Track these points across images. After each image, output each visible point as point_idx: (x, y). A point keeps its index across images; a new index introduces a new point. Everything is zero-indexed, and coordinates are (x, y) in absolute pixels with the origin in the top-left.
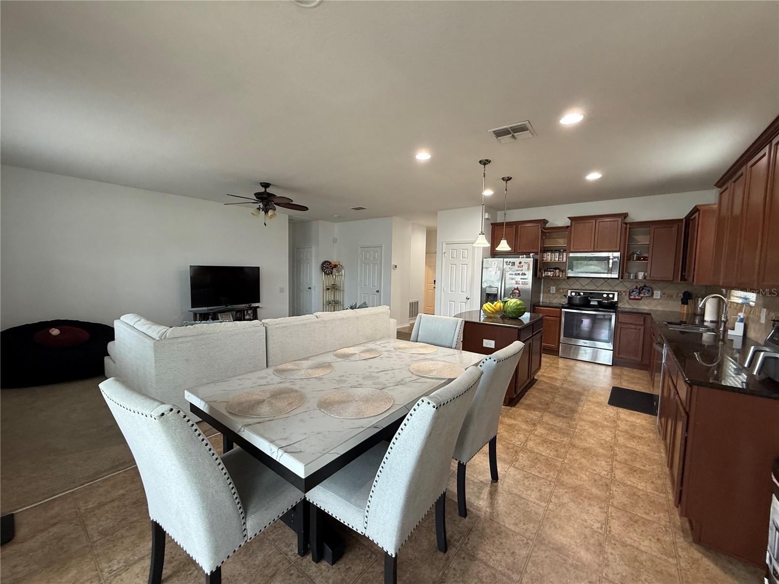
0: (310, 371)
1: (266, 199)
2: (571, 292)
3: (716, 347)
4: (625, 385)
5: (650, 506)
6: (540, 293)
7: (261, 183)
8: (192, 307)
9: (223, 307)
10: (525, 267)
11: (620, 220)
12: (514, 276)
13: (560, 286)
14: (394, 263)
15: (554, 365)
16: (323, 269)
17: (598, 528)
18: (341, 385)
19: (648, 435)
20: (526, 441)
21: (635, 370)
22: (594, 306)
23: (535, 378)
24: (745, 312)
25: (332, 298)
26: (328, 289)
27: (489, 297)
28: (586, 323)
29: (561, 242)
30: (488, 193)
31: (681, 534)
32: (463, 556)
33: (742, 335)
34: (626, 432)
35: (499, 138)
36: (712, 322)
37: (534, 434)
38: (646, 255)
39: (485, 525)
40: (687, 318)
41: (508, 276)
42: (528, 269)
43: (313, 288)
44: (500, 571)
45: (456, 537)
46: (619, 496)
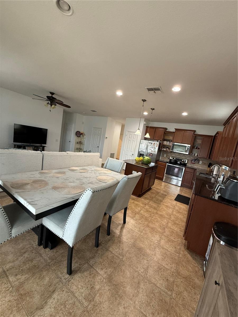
0: (55, 174)
1: (52, 99)
2: (171, 158)
3: (214, 183)
4: (183, 194)
5: (176, 236)
6: (160, 156)
7: (50, 92)
8: (14, 142)
9: (28, 144)
10: (156, 145)
11: (192, 132)
12: (151, 148)
13: (168, 155)
14: (106, 136)
15: (160, 184)
16: (76, 134)
17: (156, 242)
18: (66, 181)
19: (185, 212)
20: (141, 210)
21: (188, 189)
22: (178, 164)
23: (152, 188)
24: (224, 172)
25: (79, 147)
26: (78, 143)
27: (140, 155)
28: (176, 170)
29: (171, 138)
30: (146, 113)
31: (184, 246)
32: (104, 249)
33: (222, 180)
34: (177, 210)
35: (149, 91)
36: (215, 175)
37: (144, 208)
38: (199, 147)
39: (116, 239)
40: (209, 172)
41: (149, 148)
42: (157, 146)
43: (71, 142)
44: (116, 255)
45: (103, 242)
46: (167, 232)
